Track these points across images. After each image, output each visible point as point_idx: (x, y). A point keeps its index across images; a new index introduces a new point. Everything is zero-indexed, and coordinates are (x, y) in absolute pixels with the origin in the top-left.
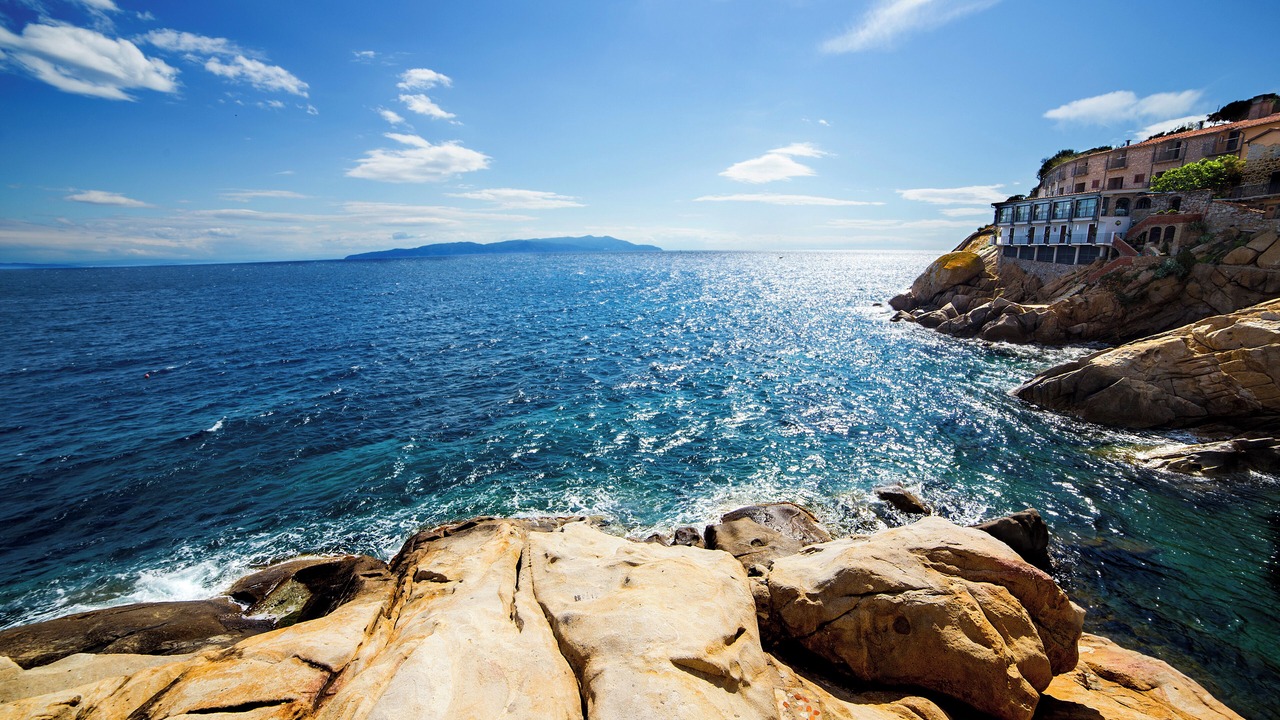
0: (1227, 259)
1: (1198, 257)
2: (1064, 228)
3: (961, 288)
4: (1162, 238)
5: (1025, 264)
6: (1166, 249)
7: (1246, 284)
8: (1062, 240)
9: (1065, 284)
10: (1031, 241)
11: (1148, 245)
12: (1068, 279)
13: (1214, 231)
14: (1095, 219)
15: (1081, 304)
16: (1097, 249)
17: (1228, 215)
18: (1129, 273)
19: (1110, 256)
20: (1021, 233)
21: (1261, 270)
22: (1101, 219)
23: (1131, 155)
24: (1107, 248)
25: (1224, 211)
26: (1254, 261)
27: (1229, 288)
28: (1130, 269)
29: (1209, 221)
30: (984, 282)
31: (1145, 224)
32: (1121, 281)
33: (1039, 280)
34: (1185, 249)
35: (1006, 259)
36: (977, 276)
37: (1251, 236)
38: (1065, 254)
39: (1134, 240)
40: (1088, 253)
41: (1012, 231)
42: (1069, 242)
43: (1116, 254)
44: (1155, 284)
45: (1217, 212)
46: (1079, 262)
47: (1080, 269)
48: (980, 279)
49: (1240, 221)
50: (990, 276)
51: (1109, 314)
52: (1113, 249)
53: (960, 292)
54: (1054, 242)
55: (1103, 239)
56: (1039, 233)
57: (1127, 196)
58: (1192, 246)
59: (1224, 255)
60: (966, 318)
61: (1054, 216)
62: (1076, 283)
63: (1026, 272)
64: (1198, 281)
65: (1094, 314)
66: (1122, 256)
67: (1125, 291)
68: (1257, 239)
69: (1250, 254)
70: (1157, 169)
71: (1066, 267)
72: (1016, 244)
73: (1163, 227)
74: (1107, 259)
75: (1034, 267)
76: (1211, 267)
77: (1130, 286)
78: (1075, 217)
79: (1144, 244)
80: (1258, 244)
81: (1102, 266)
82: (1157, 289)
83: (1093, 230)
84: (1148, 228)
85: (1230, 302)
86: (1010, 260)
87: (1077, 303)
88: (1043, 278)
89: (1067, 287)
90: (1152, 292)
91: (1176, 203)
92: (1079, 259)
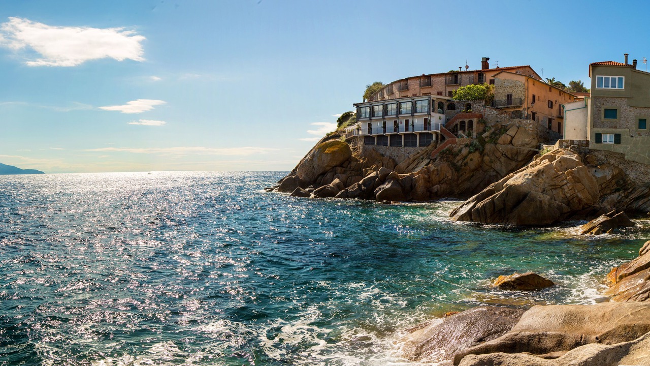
0: (500, 141)
1: (487, 140)
2: (407, 122)
3: (339, 169)
4: (466, 128)
5: (382, 149)
6: (469, 135)
7: (509, 156)
8: (407, 129)
9: (414, 161)
10: (385, 131)
11: (460, 132)
12: (416, 157)
13: (490, 125)
14: (429, 114)
15: (434, 171)
16: (431, 135)
17: (495, 115)
18: (456, 149)
19: (439, 140)
20: (377, 125)
21: (515, 147)
22: (432, 114)
23: (433, 79)
24: (437, 134)
25: (492, 113)
26: (511, 142)
27: (502, 159)
28: (456, 147)
29: (486, 119)
30: (353, 164)
31: (456, 119)
32: (452, 155)
33: (394, 160)
34: (479, 135)
35: (367, 146)
36: (348, 160)
37: (507, 128)
38: (410, 139)
39: (451, 128)
40: (425, 137)
41: (370, 125)
42: (413, 130)
43: (443, 138)
44: (471, 156)
45: (489, 113)
46: (420, 145)
47: (422, 150)
48: (350, 163)
49: (501, 119)
50: (357, 160)
51: (450, 177)
52: (442, 135)
53: (339, 172)
54: (402, 132)
55: (434, 128)
56: (390, 124)
57: (443, 101)
58: (482, 133)
59: (498, 139)
60: (359, 186)
61: (400, 113)
62: (422, 159)
63: (383, 155)
64: (488, 156)
65: (442, 178)
66: (447, 139)
67: (455, 162)
68: (510, 129)
69: (509, 138)
70: (449, 89)
71: (412, 149)
72: (374, 134)
73: (467, 121)
74: (438, 142)
75: (388, 151)
76: (493, 146)
77: (458, 158)
78: (415, 112)
79: (457, 132)
80: (511, 132)
81: (436, 147)
82: (471, 160)
83: (427, 123)
84: (458, 122)
85: (504, 167)
86: (370, 147)
87: (431, 170)
88: (397, 159)
89: (416, 162)
90: (469, 162)
91: (468, 107)
92: (419, 143)
